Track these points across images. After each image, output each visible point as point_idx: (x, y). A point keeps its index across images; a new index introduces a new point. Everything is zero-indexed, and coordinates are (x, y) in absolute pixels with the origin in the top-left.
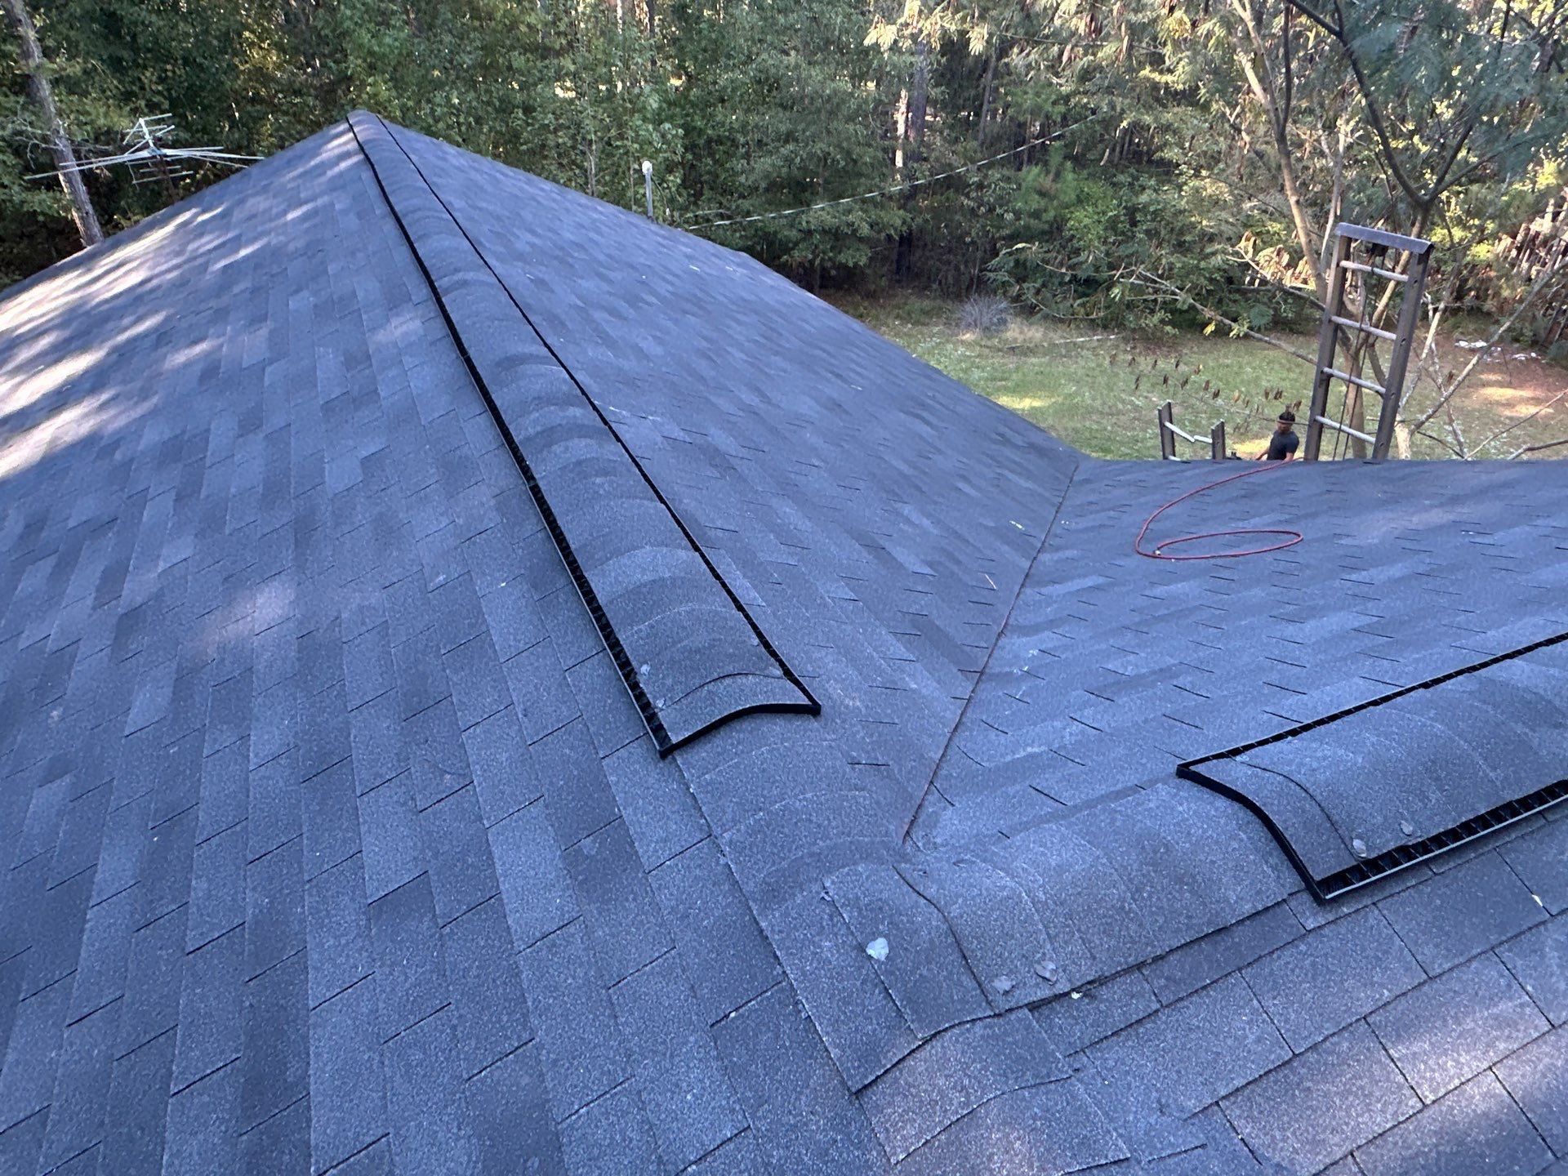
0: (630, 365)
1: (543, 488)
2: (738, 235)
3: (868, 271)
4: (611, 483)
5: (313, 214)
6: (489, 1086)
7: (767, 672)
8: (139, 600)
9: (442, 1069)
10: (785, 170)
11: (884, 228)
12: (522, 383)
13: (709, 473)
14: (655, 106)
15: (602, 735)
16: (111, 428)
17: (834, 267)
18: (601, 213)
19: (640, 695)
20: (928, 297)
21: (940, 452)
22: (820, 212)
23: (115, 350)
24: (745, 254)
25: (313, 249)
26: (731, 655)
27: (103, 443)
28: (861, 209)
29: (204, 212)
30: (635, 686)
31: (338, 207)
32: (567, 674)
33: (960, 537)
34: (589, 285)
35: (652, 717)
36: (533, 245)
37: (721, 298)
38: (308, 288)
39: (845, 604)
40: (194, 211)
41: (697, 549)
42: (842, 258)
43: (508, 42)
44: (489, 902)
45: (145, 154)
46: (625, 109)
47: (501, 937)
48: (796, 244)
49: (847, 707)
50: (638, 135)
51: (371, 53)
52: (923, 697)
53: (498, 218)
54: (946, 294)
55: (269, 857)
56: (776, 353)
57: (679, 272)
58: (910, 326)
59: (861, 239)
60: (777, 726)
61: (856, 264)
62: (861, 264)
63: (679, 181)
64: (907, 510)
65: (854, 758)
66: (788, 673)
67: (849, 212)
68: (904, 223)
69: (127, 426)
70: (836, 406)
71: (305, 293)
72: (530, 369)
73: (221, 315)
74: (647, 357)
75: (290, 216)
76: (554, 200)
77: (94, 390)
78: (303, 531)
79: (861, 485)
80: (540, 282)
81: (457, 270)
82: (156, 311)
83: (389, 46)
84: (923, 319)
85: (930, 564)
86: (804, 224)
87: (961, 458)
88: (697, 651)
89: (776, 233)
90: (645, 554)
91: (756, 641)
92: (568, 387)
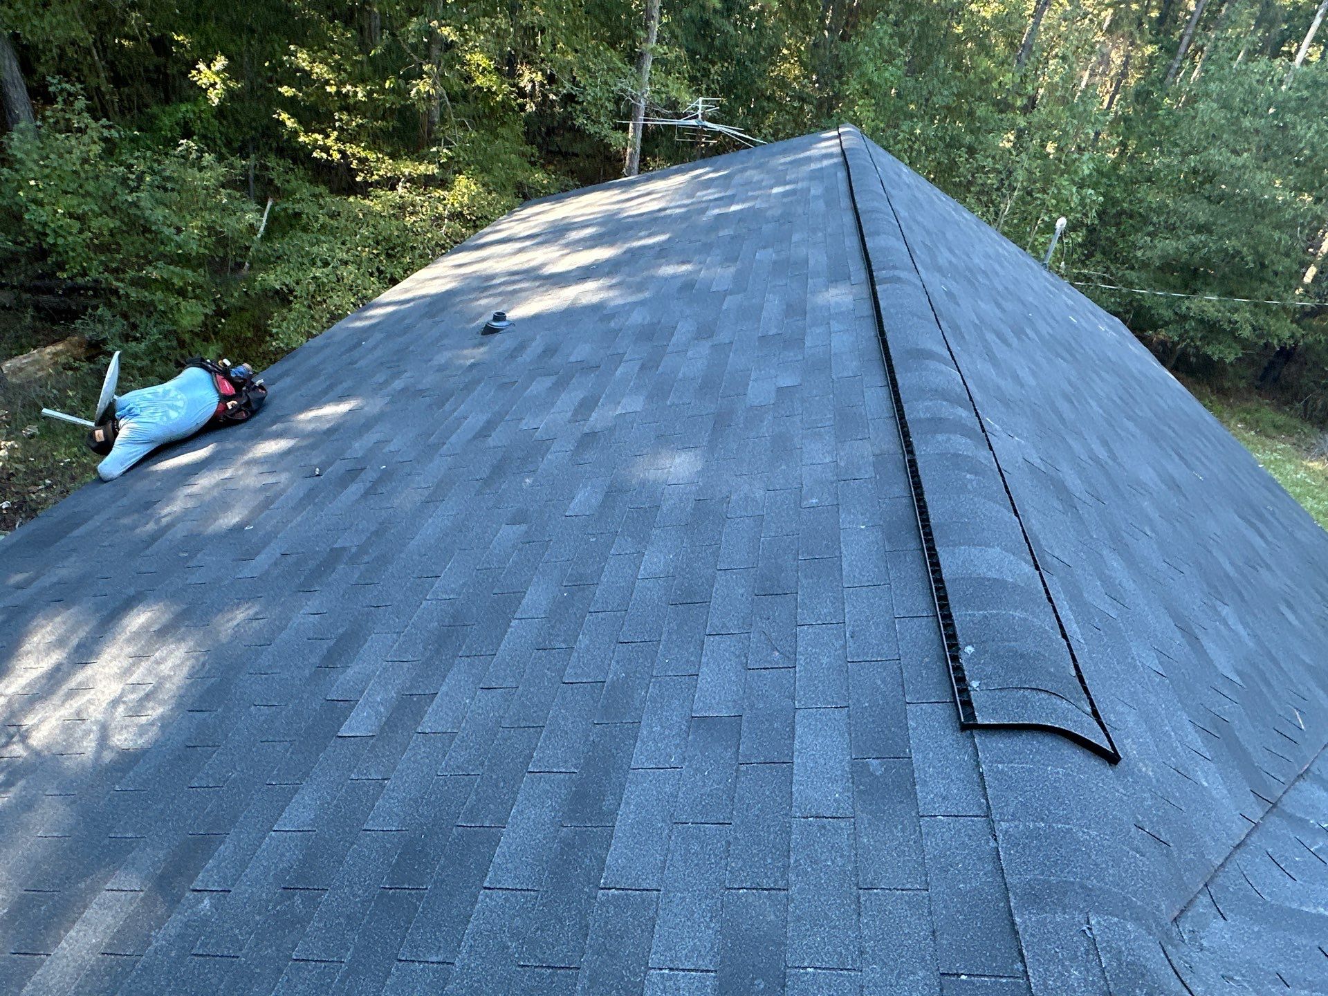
0: (1007, 386)
1: (919, 465)
2: (1113, 300)
3: (1230, 369)
4: (979, 483)
5: (793, 192)
6: (743, 904)
7: (1079, 704)
8: (599, 427)
9: (711, 868)
10: (1186, 256)
11: (1269, 334)
12: (924, 373)
13: (1055, 505)
14: (1087, 172)
15: (913, 684)
16: (612, 304)
17: (1197, 356)
18: (1005, 249)
19: (958, 669)
20: (1284, 412)
21: (1269, 568)
22: (1208, 302)
23: (631, 251)
24: (1117, 319)
25: (786, 219)
26: (1050, 673)
27: (605, 312)
28: (1250, 311)
29: (713, 171)
30: (955, 658)
31: (812, 192)
32: (896, 621)
33: (1274, 660)
34: (986, 307)
35: (964, 691)
36: (950, 262)
37: (1091, 353)
38: (773, 246)
39: (1153, 675)
40: (707, 169)
41: (1037, 568)
42: (1209, 350)
43: (978, 94)
44: (782, 765)
45: (693, 122)
46: (1058, 168)
47: (783, 796)
48: (1167, 324)
49: (1140, 771)
50: (1059, 193)
51: (870, 82)
52: (1213, 799)
53: (928, 233)
54: (1307, 417)
55: (633, 645)
56: (1129, 418)
57: (1059, 318)
58: (1253, 433)
59: (1237, 339)
60: (1078, 757)
61: (1221, 360)
62: (1227, 361)
63: (1080, 240)
64: (1225, 611)
65: (1138, 821)
66: (1095, 713)
67: (1236, 310)
68: (1292, 336)
69: (624, 305)
70: (1174, 486)
71: (770, 250)
72: (933, 364)
73: (707, 248)
74: (1022, 386)
75: (776, 190)
76: (971, 228)
77: (609, 274)
78: (721, 422)
79: (1184, 568)
80: (949, 294)
81: (894, 267)
82: (663, 233)
83: (886, 80)
84: (1271, 431)
85: (1239, 673)
86: (1184, 308)
87: (1289, 582)
88: (1022, 656)
89: (1150, 308)
90: (994, 552)
91: (1074, 673)
92: (960, 389)
